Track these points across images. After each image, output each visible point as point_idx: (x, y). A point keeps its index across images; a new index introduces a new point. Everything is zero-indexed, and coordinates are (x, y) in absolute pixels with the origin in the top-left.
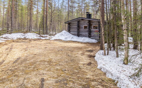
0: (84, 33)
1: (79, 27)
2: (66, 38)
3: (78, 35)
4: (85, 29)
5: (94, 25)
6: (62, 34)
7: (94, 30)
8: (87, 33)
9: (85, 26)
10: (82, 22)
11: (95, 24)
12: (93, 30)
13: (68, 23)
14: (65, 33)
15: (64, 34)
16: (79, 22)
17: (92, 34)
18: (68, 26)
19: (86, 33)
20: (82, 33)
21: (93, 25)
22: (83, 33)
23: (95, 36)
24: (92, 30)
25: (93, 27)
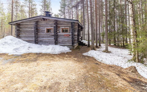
0: (47, 39)
1: (37, 30)
2: (16, 49)
3: (37, 42)
4: (48, 33)
5: (63, 28)
6: (5, 42)
7: (64, 34)
8: (53, 39)
9: (48, 28)
10: (43, 23)
11: (65, 27)
12: (61, 33)
13: (17, 24)
14: (11, 40)
15: (10, 42)
16: (37, 22)
17: (60, 40)
18: (16, 28)
19: (49, 39)
20: (42, 39)
21: (61, 28)
22: (44, 39)
23: (64, 42)
24: (59, 34)
25: (61, 30)
